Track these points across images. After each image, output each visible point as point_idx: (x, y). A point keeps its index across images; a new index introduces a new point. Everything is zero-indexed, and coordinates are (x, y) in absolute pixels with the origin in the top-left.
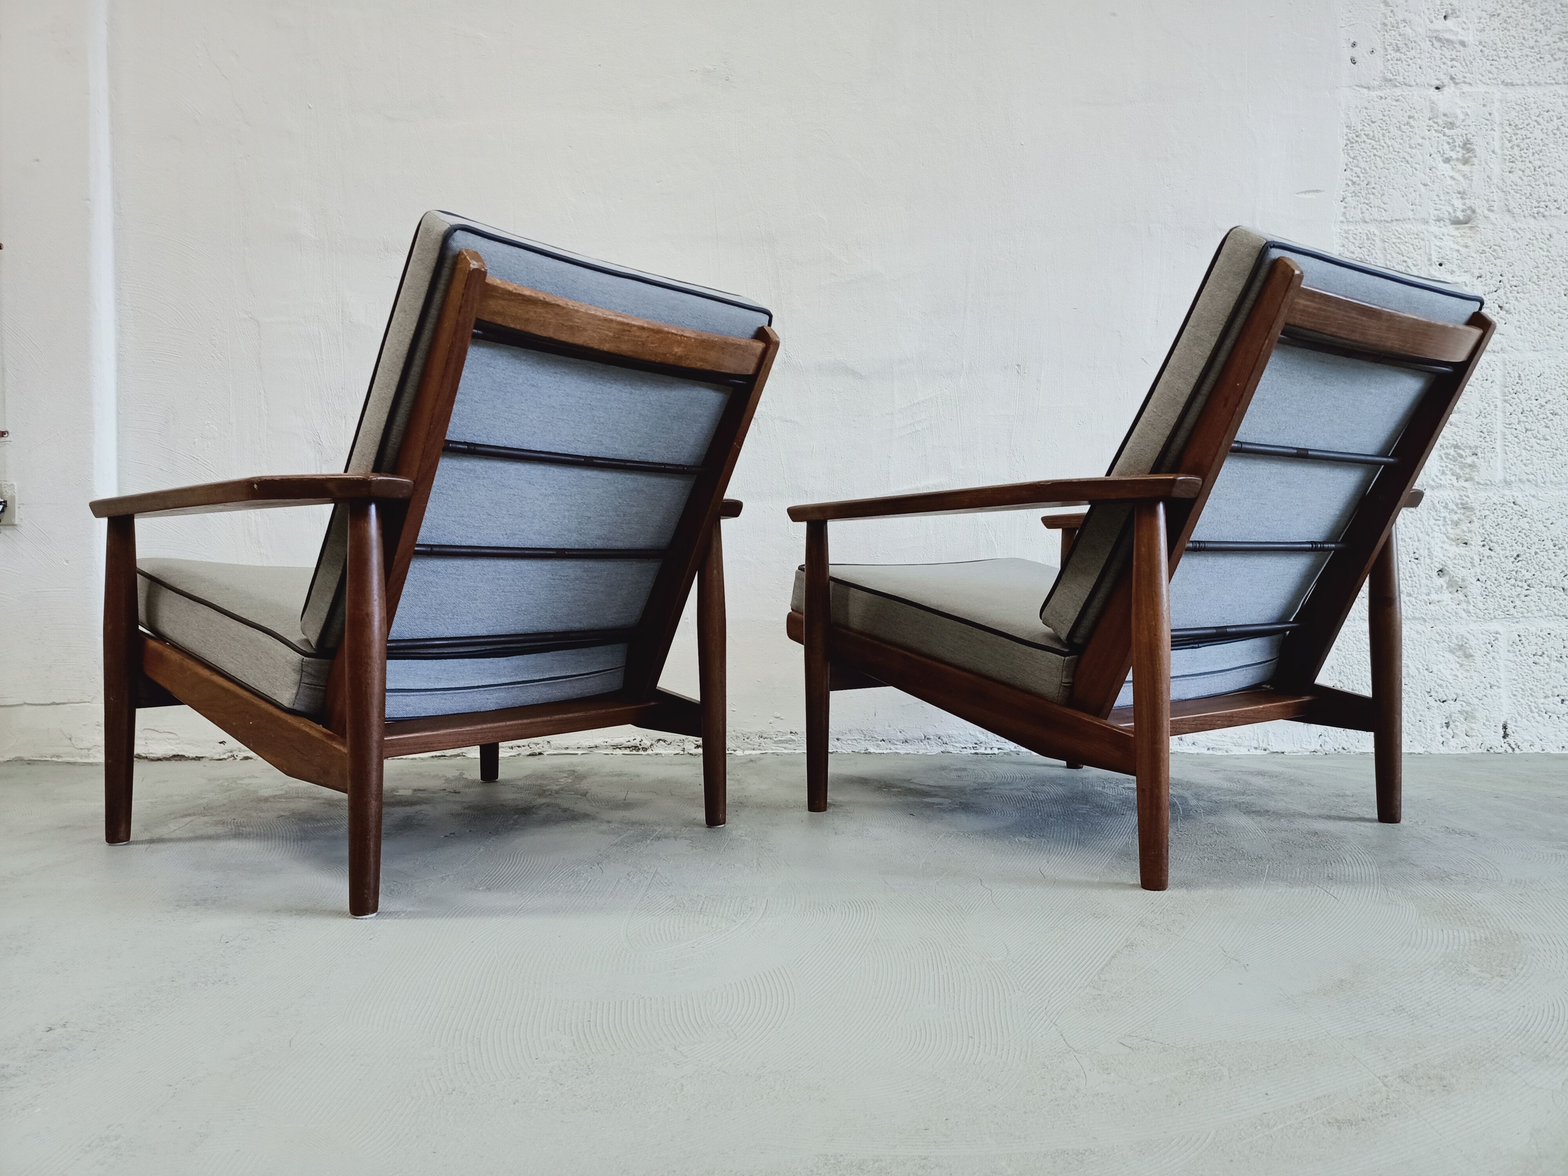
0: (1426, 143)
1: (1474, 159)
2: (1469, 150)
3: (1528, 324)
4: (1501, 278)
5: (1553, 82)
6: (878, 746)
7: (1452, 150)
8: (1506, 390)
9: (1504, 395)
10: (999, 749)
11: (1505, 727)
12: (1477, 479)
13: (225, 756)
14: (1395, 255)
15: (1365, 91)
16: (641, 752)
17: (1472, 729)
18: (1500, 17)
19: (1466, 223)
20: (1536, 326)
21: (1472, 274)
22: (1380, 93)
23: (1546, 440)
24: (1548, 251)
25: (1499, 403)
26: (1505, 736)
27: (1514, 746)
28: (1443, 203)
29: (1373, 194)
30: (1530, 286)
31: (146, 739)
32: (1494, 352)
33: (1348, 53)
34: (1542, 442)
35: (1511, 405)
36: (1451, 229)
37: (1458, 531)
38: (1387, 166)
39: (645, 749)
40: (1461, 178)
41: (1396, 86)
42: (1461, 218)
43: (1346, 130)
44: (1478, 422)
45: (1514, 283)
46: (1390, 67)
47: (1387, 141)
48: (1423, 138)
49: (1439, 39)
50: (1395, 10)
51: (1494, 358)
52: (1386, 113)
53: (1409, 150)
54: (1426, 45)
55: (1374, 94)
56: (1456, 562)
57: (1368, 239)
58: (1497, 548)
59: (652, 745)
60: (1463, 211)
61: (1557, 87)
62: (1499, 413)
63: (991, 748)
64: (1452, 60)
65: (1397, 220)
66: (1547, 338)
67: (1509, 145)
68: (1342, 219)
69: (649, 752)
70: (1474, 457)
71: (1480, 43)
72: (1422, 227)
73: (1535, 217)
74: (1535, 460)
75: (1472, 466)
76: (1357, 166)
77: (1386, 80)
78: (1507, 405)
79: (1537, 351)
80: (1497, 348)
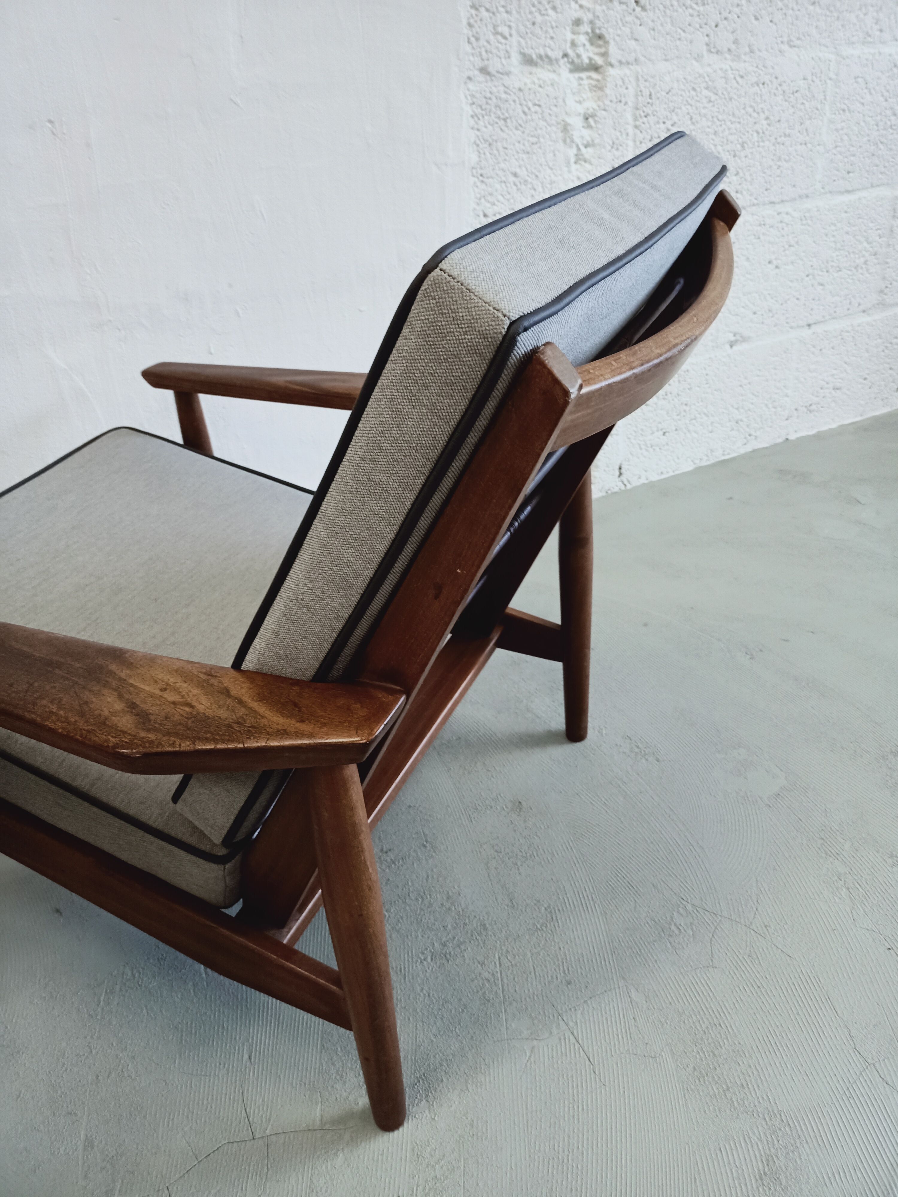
3: (662, 25)
8: (637, 113)
9: (635, 119)
11: (620, 468)
20: (668, 27)
25: (630, 130)
26: (621, 474)
27: (626, 483)
32: (628, 63)
35: (641, 132)
51: (627, 72)
62: (630, 143)
66: (678, 42)
78: (638, 132)
79: (666, 60)
80: (631, 59)
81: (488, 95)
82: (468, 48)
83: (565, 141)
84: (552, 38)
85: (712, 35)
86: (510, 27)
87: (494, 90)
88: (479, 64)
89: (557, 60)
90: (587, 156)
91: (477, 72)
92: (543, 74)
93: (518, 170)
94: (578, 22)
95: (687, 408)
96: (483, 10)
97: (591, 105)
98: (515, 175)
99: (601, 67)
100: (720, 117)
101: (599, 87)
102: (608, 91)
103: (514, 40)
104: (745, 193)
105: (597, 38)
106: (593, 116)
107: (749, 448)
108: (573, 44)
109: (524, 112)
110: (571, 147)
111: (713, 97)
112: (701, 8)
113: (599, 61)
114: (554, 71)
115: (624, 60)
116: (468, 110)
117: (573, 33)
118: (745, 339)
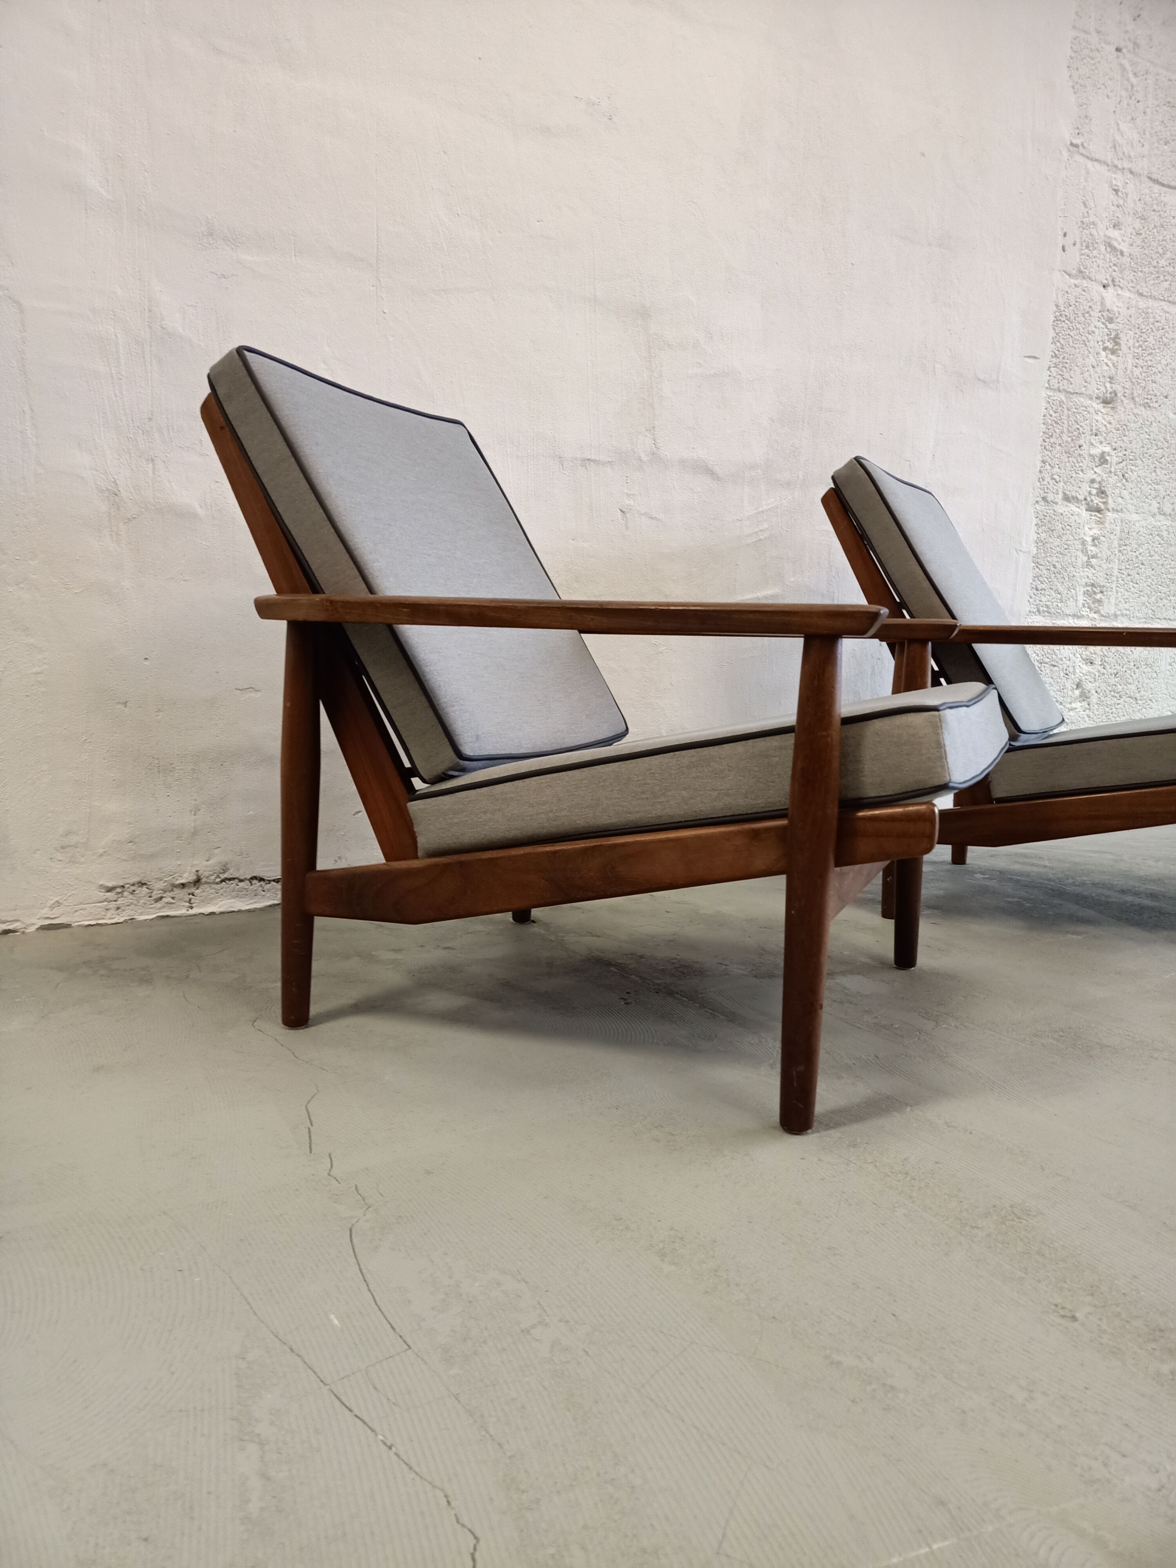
0: (1096, 331)
1: (1119, 351)
2: (1117, 344)
3: (1135, 492)
4: (1125, 453)
5: (1162, 298)
7: (1108, 341)
8: (1121, 542)
9: (1120, 546)
12: (1102, 612)
14: (1074, 422)
15: (1068, 276)
18: (1141, 237)
19: (1108, 404)
20: (1139, 494)
21: (1112, 446)
22: (1076, 282)
23: (1137, 584)
24: (1149, 435)
25: (1117, 552)
28: (1101, 384)
29: (1066, 368)
30: (1139, 462)
32: (1117, 511)
33: (1061, 241)
34: (1135, 585)
35: (1123, 555)
36: (1100, 407)
37: (1087, 653)
38: (1075, 345)
40: (1110, 365)
41: (1084, 278)
42: (1109, 398)
43: (1055, 309)
44: (1105, 566)
45: (1131, 457)
46: (1083, 260)
47: (1077, 324)
48: (1095, 327)
49: (1110, 245)
50: (1090, 212)
51: (1117, 516)
52: (1078, 300)
53: (1087, 335)
54: (1103, 248)
55: (1073, 281)
56: (1086, 677)
57: (1060, 406)
58: (1108, 667)
60: (1111, 393)
61: (1163, 303)
62: (1116, 561)
64: (1115, 265)
65: (1077, 393)
66: (1143, 504)
67: (1137, 344)
68: (1047, 385)
70: (1101, 594)
71: (1130, 255)
72: (1089, 402)
73: (1145, 407)
74: (1131, 600)
75: (1099, 601)
76: (1059, 341)
77: (1081, 272)
78: (1121, 554)
79: (1137, 513)
80: (1119, 509)
81: (1045, 514)
82: (1038, 484)
83: (1082, 551)
84: (1080, 487)
85: (1161, 503)
86: (1060, 476)
87: (1048, 511)
88: (1043, 495)
89: (1081, 501)
90: (1093, 563)
91: (1041, 499)
92: (1073, 507)
93: (1056, 564)
94: (1093, 481)
96: (1047, 464)
97: (1096, 531)
98: (1054, 566)
99: (1103, 510)
100: (1165, 555)
101: (1100, 522)
102: (1107, 525)
103: (1061, 484)
105: (1102, 492)
106: (1097, 539)
108: (1090, 493)
109: (1062, 528)
110: (1085, 556)
111: (1162, 542)
112: (1156, 486)
113: (1102, 506)
114: (1079, 507)
115: (1115, 509)
116: (1035, 521)
117: (1090, 487)
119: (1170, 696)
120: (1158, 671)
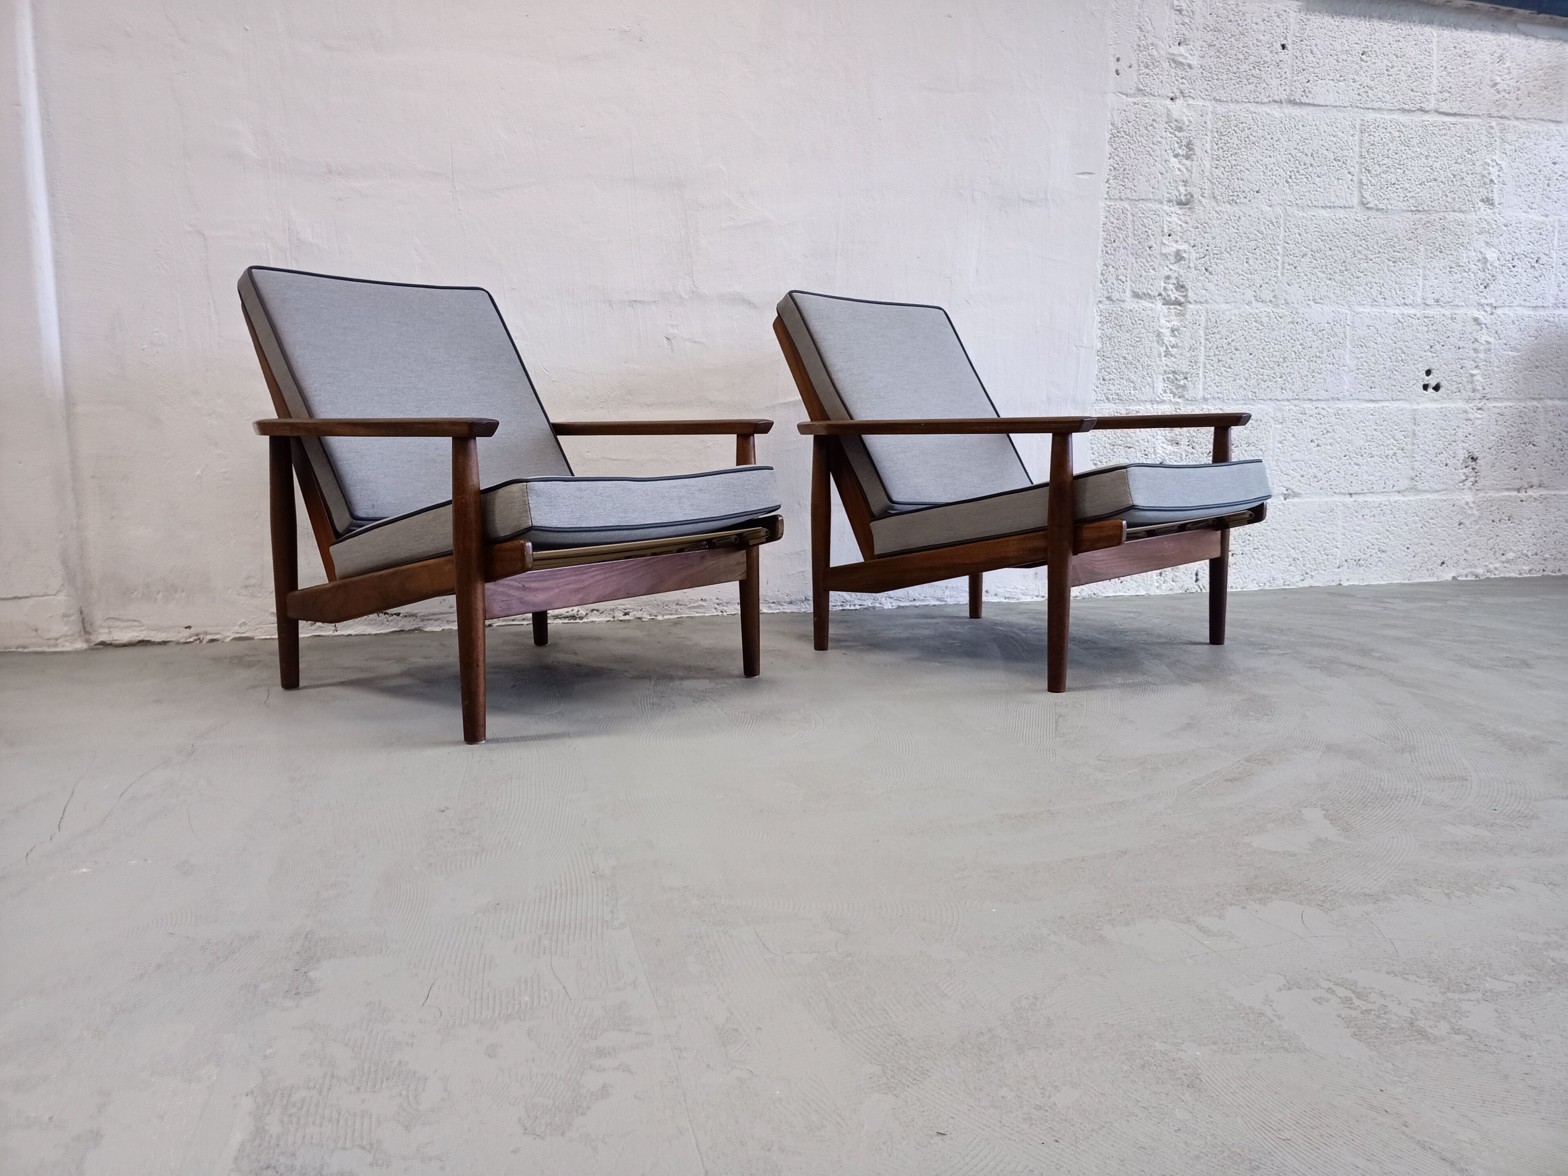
0: (1163, 141)
1: (1194, 156)
2: (1191, 149)
3: (1223, 283)
4: (1207, 248)
5: (1247, 100)
6: (770, 607)
7: (1180, 148)
8: (1207, 331)
9: (1206, 335)
10: (860, 605)
11: (1197, 575)
12: (1186, 396)
13: (191, 640)
14: (1140, 226)
15: (1125, 96)
16: (578, 621)
17: (1176, 576)
18: (1215, 47)
19: (1186, 205)
20: (1227, 285)
21: (1190, 244)
22: (1135, 100)
23: (1231, 368)
24: (1237, 229)
25: (1203, 341)
26: (1197, 580)
27: (1202, 587)
28: (1172, 188)
29: (1128, 178)
30: (1226, 255)
31: (109, 627)
32: (1201, 303)
33: (1113, 66)
34: (1228, 370)
36: (1176, 209)
37: (1173, 435)
38: (1137, 157)
39: (581, 618)
40: (1184, 170)
41: (1145, 95)
42: (1184, 200)
43: (1111, 127)
44: (1188, 355)
45: (1215, 252)
46: (1142, 80)
47: (1138, 138)
48: (1161, 137)
49: (1175, 61)
50: (1147, 35)
51: (1201, 307)
52: (1138, 116)
53: (1152, 145)
54: (1166, 65)
55: (1131, 100)
56: (1171, 457)
57: (1123, 213)
58: (1197, 447)
59: (587, 614)
60: (1185, 195)
61: (1249, 105)
62: (1202, 348)
63: (854, 605)
64: (1182, 78)
65: (1142, 199)
66: (1234, 294)
67: (1216, 147)
68: (1106, 196)
69: (585, 620)
70: (1185, 380)
71: (1201, 67)
72: (1158, 206)
73: (1230, 204)
74: (1223, 383)
75: (1184, 387)
76: (1117, 156)
77: (1139, 90)
78: (1208, 342)
79: (1227, 303)
80: (1203, 300)
81: (1111, 312)
82: (1101, 286)
83: (1158, 342)
84: (1152, 285)
85: (1258, 292)
86: (1126, 277)
87: (1115, 309)
88: (1106, 294)
89: (1154, 296)
90: (1173, 353)
91: (1105, 299)
92: (1145, 303)
93: (1127, 356)
94: (1168, 277)
95: (1251, 539)
96: (1110, 267)
97: (1175, 323)
98: (1125, 358)
99: (1183, 303)
100: (1266, 340)
101: (1181, 314)
102: (1187, 316)
103: (1129, 283)
104: (1288, 390)
105: (1181, 287)
106: (1177, 330)
107: (1306, 584)
108: (1165, 289)
109: (1132, 323)
110: (1162, 346)
111: (1261, 328)
112: (1250, 276)
113: (1182, 300)
114: (1153, 303)
115: (1198, 300)
116: (1098, 319)
117: (1165, 283)
118: (1296, 495)
119: (1282, 472)
120: (1264, 449)
